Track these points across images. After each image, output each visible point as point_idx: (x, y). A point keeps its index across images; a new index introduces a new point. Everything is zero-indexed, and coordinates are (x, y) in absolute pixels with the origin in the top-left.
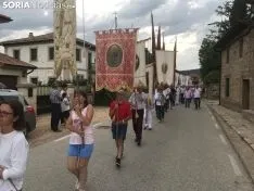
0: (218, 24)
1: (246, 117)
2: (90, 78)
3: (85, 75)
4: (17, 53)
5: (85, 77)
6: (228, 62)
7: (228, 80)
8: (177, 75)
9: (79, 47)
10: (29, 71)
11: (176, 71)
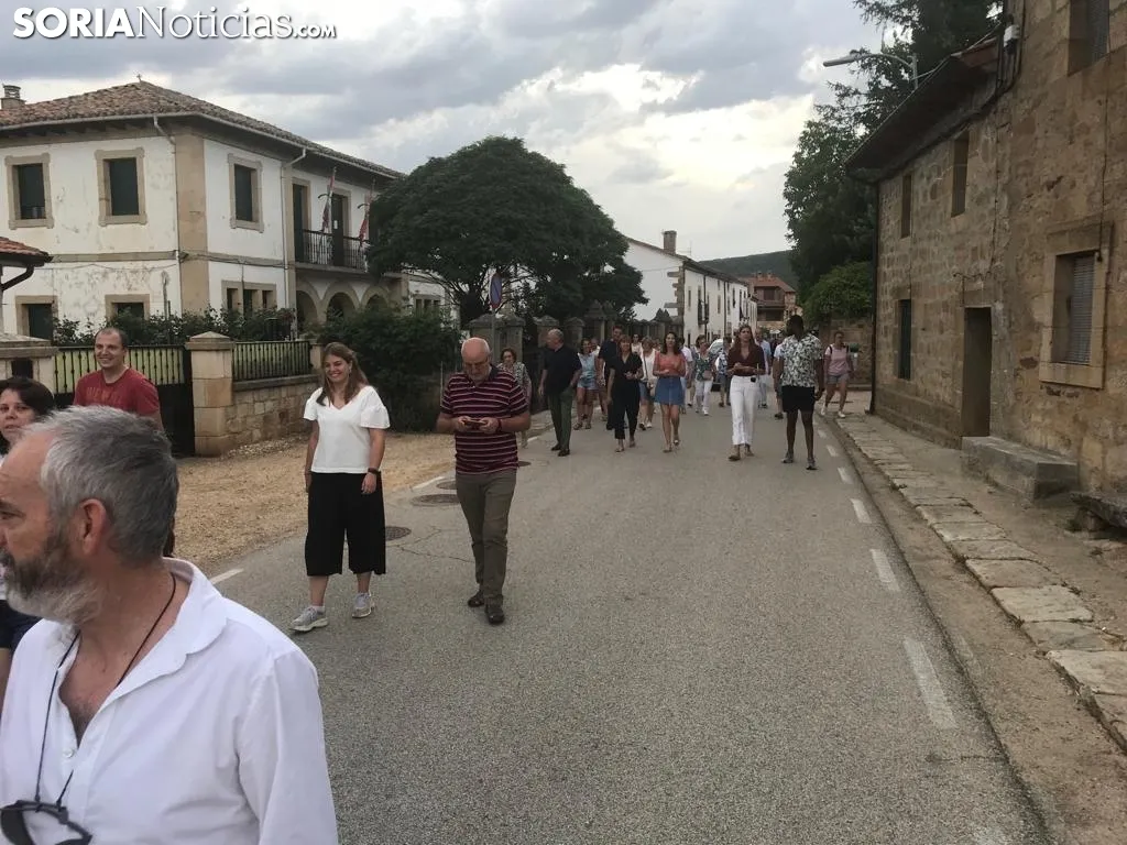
6: (905, 231)
9: (247, 158)
10: (11, 272)
11: (689, 264)
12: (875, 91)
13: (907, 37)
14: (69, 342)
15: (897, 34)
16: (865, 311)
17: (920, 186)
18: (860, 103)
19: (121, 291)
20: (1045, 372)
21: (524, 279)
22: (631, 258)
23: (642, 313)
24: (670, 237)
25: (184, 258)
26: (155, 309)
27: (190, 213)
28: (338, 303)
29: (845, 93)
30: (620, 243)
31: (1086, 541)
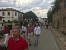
1: (58, 31)
2: (19, 20)
6: (54, 17)
9: (16, 12)
10: (2, 18)
11: (41, 19)
12: (52, 9)
13: (54, 6)
14: (5, 23)
15: (53, 5)
16: (52, 21)
19: (8, 20)
20: (62, 25)
21: (32, 19)
22: (38, 18)
23: (39, 21)
24: (40, 17)
25: (12, 18)
26: (10, 21)
27: (13, 15)
28: (21, 21)
29: (50, 9)
30: (37, 17)
31: (65, 36)
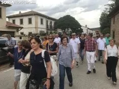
0: (109, 5)
2: (47, 32)
3: (45, 31)
4: (14, 21)
5: (45, 32)
6: (114, 24)
7: (114, 32)
8: (89, 30)
9: (42, 18)
12: (110, 9)
14: (25, 36)
15: (113, 2)
17: (116, 18)
18: (108, 10)
24: (86, 26)
25: (36, 28)
26: (33, 33)
27: (36, 23)
28: (51, 32)
29: (107, 9)
